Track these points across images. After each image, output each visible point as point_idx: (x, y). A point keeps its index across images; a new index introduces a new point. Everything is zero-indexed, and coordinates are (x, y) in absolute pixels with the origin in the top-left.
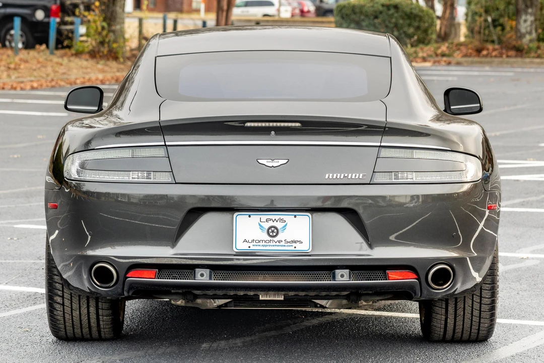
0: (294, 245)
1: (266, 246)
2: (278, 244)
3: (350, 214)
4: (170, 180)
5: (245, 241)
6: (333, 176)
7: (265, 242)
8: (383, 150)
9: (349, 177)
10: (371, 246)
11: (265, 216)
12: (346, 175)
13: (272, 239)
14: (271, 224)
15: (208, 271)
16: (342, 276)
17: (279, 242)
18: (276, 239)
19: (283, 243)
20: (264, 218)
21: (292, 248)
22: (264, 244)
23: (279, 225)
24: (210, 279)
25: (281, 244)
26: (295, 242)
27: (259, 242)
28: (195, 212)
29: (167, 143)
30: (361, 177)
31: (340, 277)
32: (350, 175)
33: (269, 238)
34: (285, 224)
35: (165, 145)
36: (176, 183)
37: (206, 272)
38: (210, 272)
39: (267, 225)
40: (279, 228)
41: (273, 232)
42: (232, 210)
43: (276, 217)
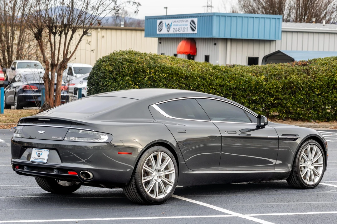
5: (33, 158)
6: (54, 137)
8: (70, 129)
10: (62, 162)
14: (39, 152)
17: (40, 159)
21: (43, 161)
23: (41, 153)
24: (28, 170)
27: (36, 158)
28: (25, 148)
30: (61, 138)
32: (58, 137)
36: (22, 138)
37: (26, 167)
39: (38, 153)
43: (40, 150)
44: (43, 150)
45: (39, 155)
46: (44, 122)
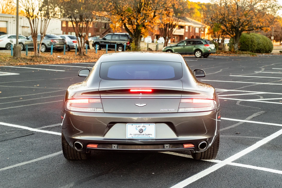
0: (149, 136)
1: (138, 136)
2: (143, 135)
3: (170, 124)
4: (102, 111)
5: (131, 134)
6: (163, 110)
7: (138, 135)
8: (182, 99)
9: (170, 110)
10: (178, 136)
11: (138, 125)
12: (168, 109)
13: (141, 133)
15: (117, 145)
16: (167, 147)
18: (142, 134)
19: (145, 135)
22: (137, 135)
23: (143, 128)
24: (118, 148)
25: (144, 135)
26: (149, 135)
27: (136, 135)
28: (112, 124)
29: (101, 97)
30: (174, 110)
31: (166, 147)
32: (170, 109)
33: (140, 133)
34: (145, 128)
35: (101, 98)
36: (104, 113)
37: (116, 146)
38: (118, 146)
39: (139, 128)
40: (143, 129)
41: (141, 131)
42: (125, 123)
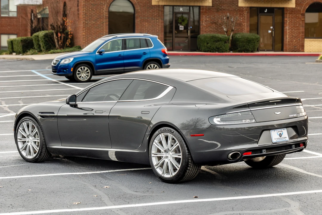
0: (285, 139)
5: (275, 139)
6: (291, 116)
9: (294, 115)
14: (280, 133)
17: (282, 138)
18: (281, 137)
20: (278, 131)
21: (285, 140)
22: (279, 139)
23: (281, 133)
24: (266, 152)
26: (285, 138)
30: (296, 115)
31: (293, 147)
35: (251, 110)
36: (257, 122)
37: (265, 150)
39: (279, 133)
42: (269, 130)
43: (280, 130)
44: (282, 130)
45: (280, 135)
46: (275, 104)
